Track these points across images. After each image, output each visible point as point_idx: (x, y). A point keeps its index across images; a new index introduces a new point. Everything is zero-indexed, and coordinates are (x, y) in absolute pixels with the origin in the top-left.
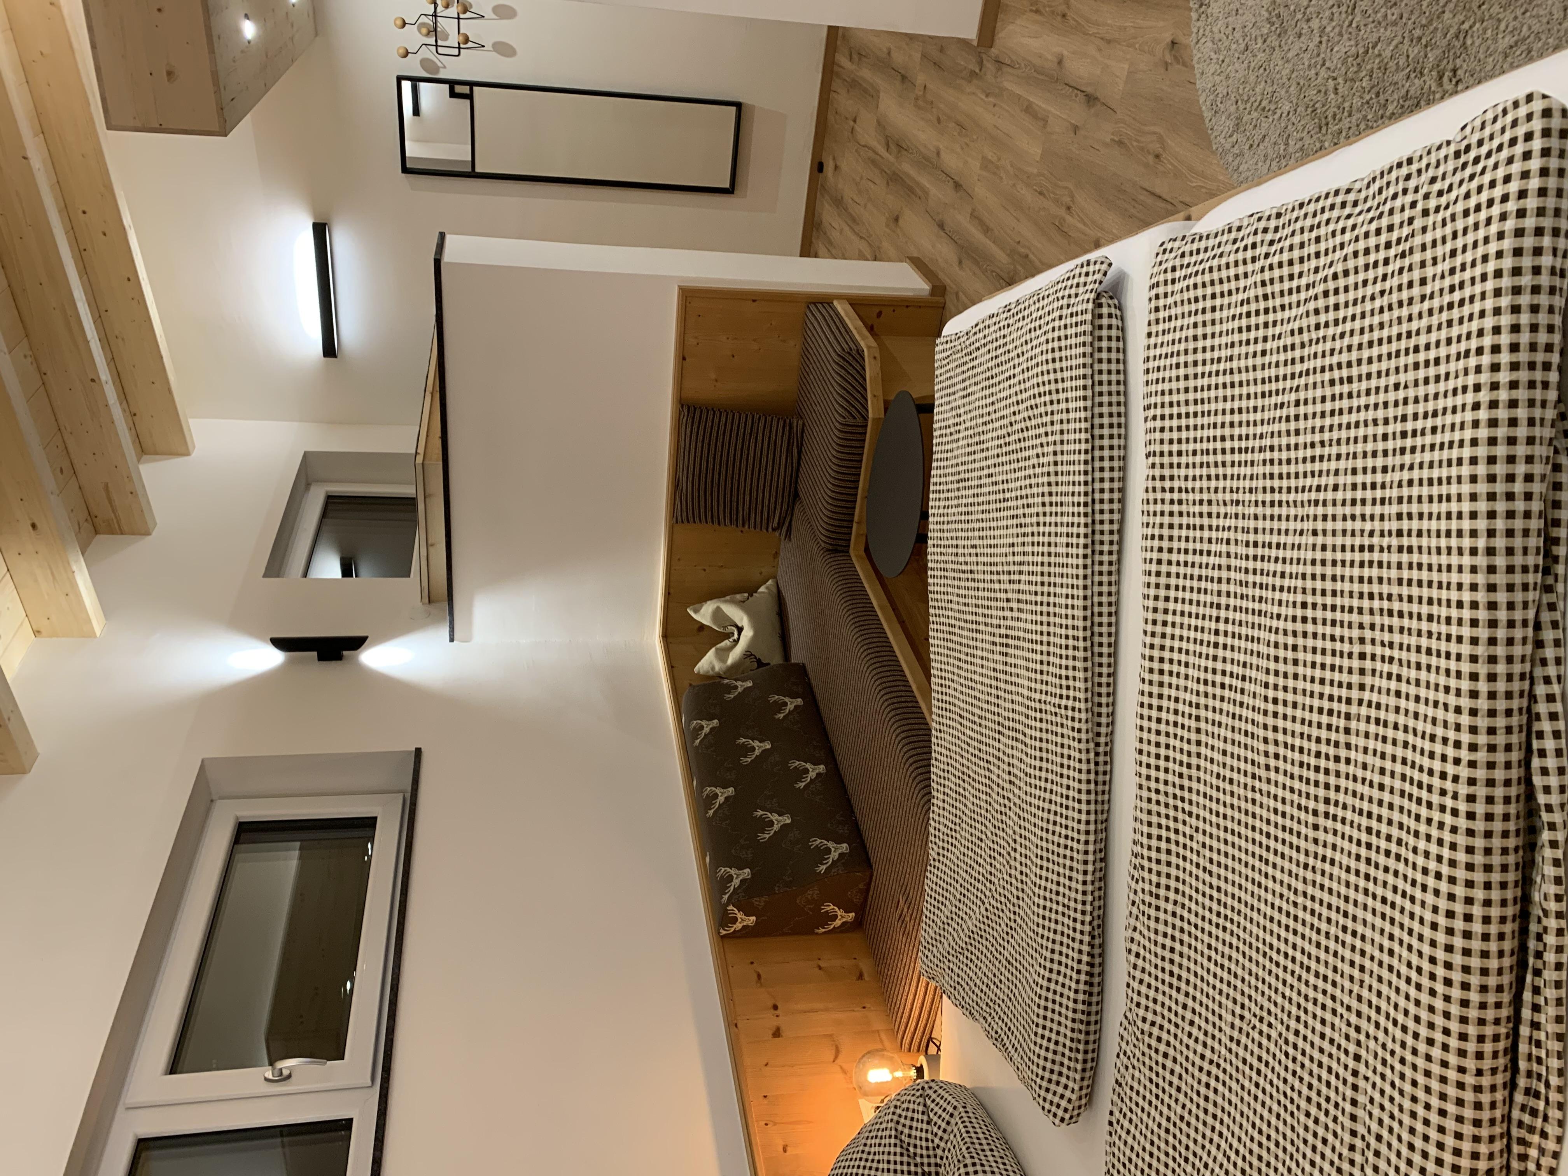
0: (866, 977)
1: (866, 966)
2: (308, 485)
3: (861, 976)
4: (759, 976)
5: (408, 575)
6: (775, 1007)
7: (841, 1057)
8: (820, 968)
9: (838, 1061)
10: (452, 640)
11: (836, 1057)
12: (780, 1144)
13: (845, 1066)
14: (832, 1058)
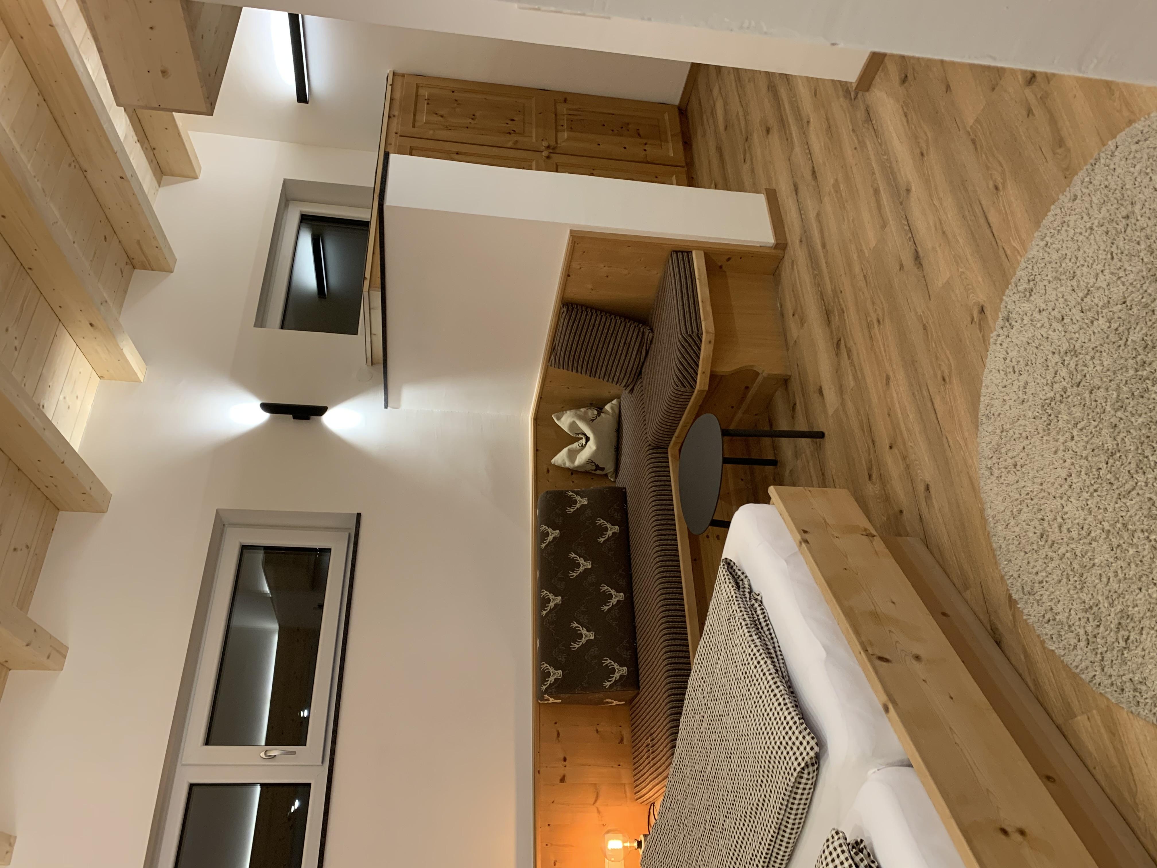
0: (625, 742)
1: (626, 733)
2: (286, 205)
3: (621, 741)
4: (558, 734)
5: (356, 333)
6: (565, 760)
7: (599, 801)
8: (597, 731)
9: (597, 804)
10: (386, 407)
11: (596, 801)
12: (553, 859)
13: (601, 808)
14: (593, 802)
